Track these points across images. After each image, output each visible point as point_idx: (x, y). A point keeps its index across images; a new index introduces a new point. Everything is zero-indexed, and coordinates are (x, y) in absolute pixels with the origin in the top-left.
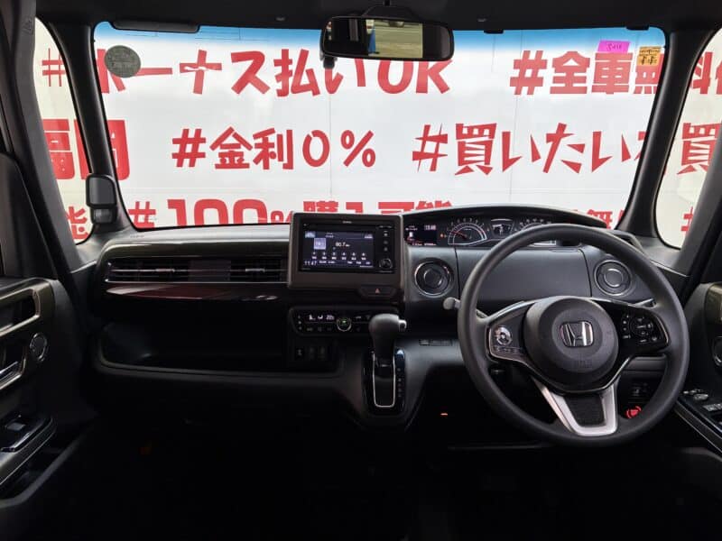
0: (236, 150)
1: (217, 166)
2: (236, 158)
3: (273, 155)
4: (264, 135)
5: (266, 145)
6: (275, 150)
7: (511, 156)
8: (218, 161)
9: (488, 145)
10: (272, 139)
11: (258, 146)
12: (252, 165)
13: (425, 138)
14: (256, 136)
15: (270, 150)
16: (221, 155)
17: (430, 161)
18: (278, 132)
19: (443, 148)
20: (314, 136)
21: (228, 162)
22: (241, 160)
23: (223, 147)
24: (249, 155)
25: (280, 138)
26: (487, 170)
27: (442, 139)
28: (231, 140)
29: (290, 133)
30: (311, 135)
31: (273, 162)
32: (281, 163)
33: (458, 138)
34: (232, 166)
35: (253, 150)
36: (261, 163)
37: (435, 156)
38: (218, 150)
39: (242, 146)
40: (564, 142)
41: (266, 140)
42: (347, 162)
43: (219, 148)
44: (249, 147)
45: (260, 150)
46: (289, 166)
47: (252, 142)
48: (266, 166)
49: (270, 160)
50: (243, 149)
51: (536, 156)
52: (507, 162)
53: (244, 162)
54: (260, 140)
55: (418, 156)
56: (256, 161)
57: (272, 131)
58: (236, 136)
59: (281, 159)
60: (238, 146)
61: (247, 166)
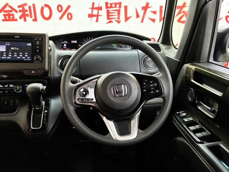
0: (11, 13)
1: (3, 20)
2: (11, 17)
3: (27, 15)
4: (22, 6)
5: (24, 11)
6: (28, 13)
7: (128, 16)
8: (3, 18)
9: (119, 11)
10: (26, 8)
11: (20, 11)
12: (19, 19)
13: (93, 8)
14: (19, 7)
15: (26, 13)
16: (4, 15)
17: (95, 18)
18: (29, 5)
19: (100, 12)
20: (45, 7)
21: (7, 18)
22: (13, 17)
23: (5, 12)
24: (17, 15)
25: (30, 7)
26: (119, 22)
27: (100, 8)
28: (8, 8)
29: (34, 5)
30: (44, 6)
31: (28, 18)
32: (32, 19)
33: (106, 8)
34: (9, 20)
35: (18, 12)
36: (23, 19)
37: (97, 16)
38: (3, 13)
39: (13, 11)
40: (149, 10)
41: (23, 8)
42: (61, 18)
43: (3, 12)
44: (16, 12)
45: (21, 13)
46: (35, 20)
47: (18, 9)
48: (25, 20)
49: (26, 17)
50: (14, 12)
51: (138, 16)
52: (127, 19)
53: (15, 18)
54: (21, 9)
55: (91, 16)
56: (20, 18)
57: (26, 4)
58: (10, 7)
59: (31, 17)
60: (11, 11)
61: (16, 20)
